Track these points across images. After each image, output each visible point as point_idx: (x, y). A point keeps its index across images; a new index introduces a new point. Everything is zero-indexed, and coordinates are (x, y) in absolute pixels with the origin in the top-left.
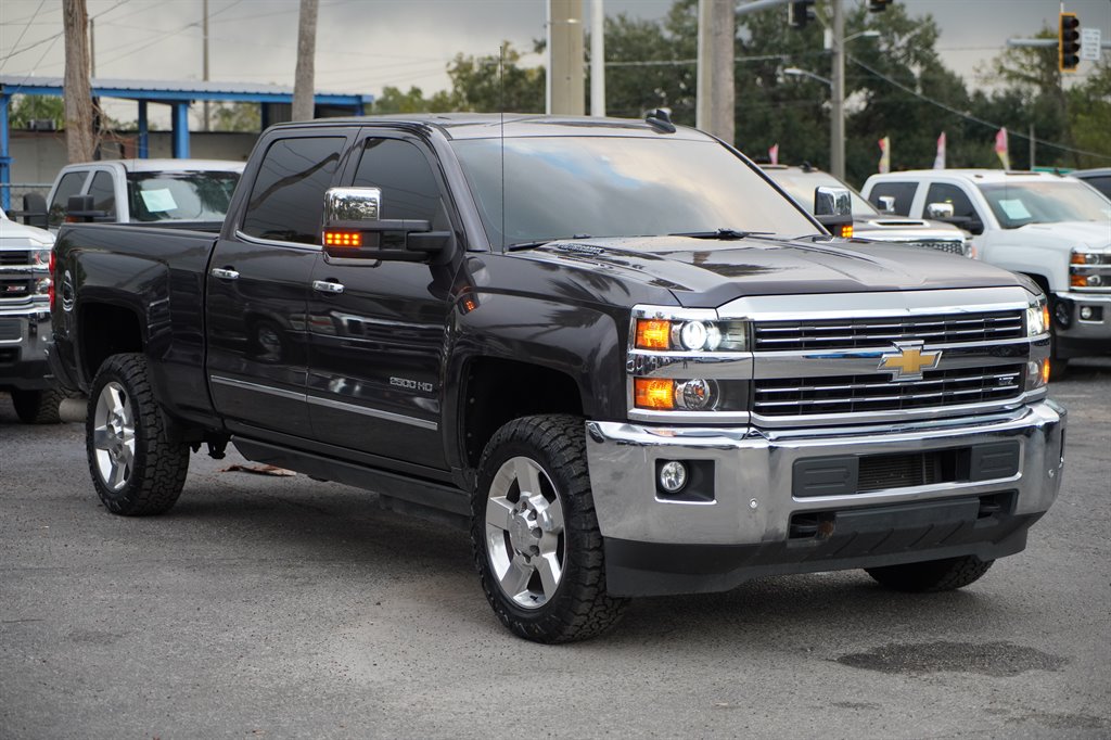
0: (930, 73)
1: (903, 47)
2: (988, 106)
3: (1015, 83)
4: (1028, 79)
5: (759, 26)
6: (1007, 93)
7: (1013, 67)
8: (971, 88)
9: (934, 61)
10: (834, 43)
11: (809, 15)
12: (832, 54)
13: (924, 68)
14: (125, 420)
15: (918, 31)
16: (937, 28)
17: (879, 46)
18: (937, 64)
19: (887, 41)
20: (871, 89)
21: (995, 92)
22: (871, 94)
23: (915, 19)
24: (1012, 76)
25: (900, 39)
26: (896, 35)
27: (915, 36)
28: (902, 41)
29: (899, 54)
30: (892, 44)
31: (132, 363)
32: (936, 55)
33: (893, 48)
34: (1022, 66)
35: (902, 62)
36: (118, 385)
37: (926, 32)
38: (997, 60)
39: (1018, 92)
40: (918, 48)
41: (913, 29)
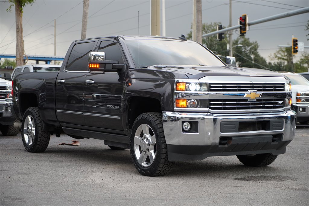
0: (256, 57)
1: (249, 50)
2: (272, 66)
3: (280, 60)
4: (283, 59)
5: (209, 44)
6: (278, 63)
7: (279, 56)
8: (268, 61)
9: (257, 54)
10: (230, 48)
12: (229, 51)
13: (255, 56)
14: (32, 126)
15: (253, 46)
16: (258, 45)
17: (242, 50)
18: (258, 55)
19: (244, 48)
20: (240, 61)
21: (274, 63)
22: (240, 63)
23: (252, 42)
24: (279, 58)
25: (248, 48)
26: (247, 47)
27: (252, 47)
28: (249, 48)
29: (248, 52)
30: (246, 49)
31: (35, 109)
32: (258, 52)
33: (246, 50)
34: (282, 55)
35: (248, 54)
36: (31, 116)
37: (255, 46)
38: (275, 54)
39: (281, 63)
40: (253, 50)
41: (251, 45)
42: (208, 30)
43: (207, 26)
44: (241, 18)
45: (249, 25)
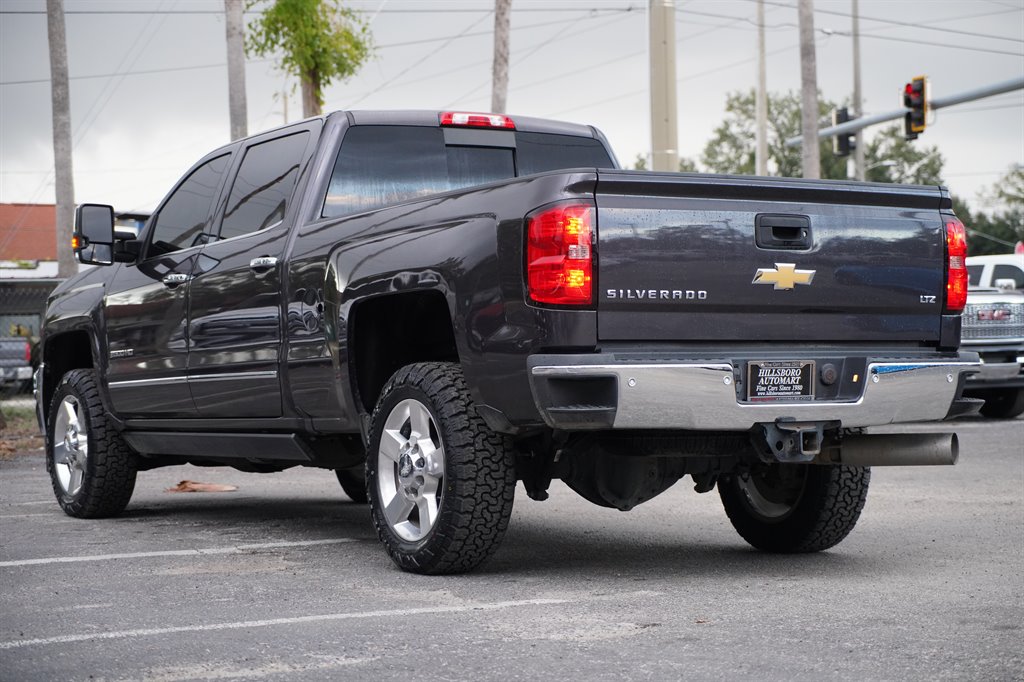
1: (912, 175)
2: (990, 226)
3: (1014, 206)
6: (1007, 214)
7: (1011, 191)
8: (974, 210)
10: (857, 172)
11: (852, 145)
15: (925, 161)
16: (942, 158)
17: (891, 174)
19: (898, 171)
21: (995, 214)
23: (923, 151)
24: (1011, 199)
25: (910, 167)
26: (906, 165)
27: (924, 165)
28: (911, 170)
29: (909, 181)
30: (902, 173)
32: (942, 182)
33: (903, 177)
34: (1020, 190)
37: (932, 162)
38: (997, 186)
39: (1016, 213)
40: (925, 175)
41: (921, 159)
42: (780, 113)
43: (776, 104)
44: (908, 86)
45: (935, 106)
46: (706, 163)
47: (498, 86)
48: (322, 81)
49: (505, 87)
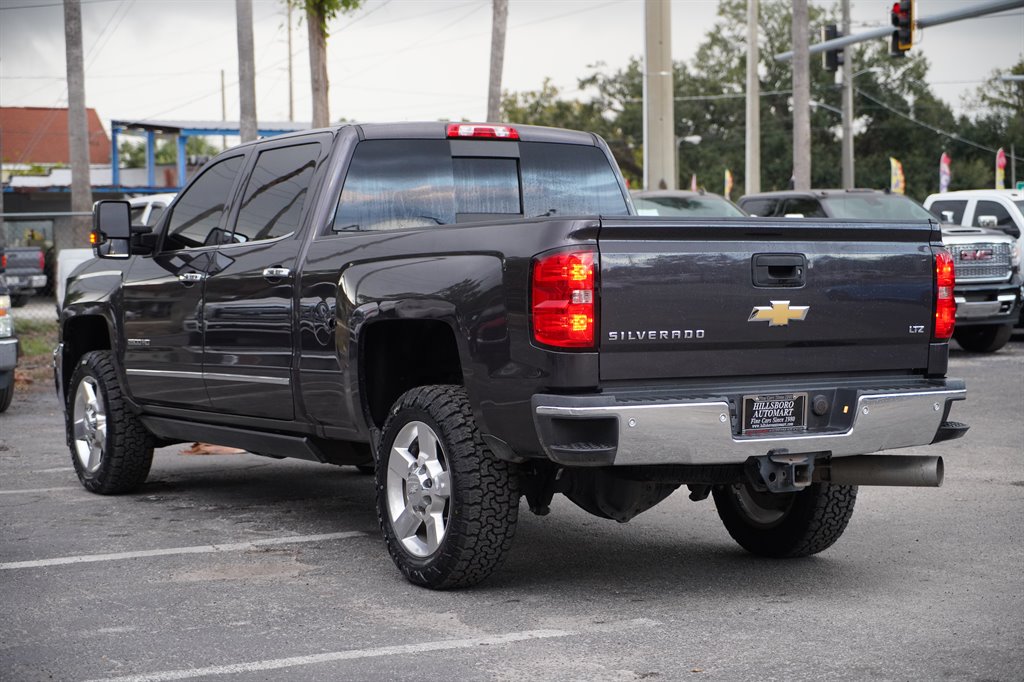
0: (922, 102)
1: (898, 79)
2: (972, 128)
3: (995, 109)
4: (1006, 105)
5: (772, 62)
6: (988, 117)
7: (993, 94)
8: (957, 114)
9: (925, 91)
10: (844, 78)
12: (843, 87)
13: (916, 98)
15: (911, 64)
16: (928, 62)
17: (877, 79)
18: (928, 93)
19: (884, 74)
20: (870, 116)
21: (978, 117)
22: (871, 120)
24: (993, 103)
25: (896, 70)
26: (892, 69)
27: (908, 69)
28: (897, 74)
29: (895, 85)
30: (888, 76)
32: (927, 85)
33: (889, 80)
34: (1002, 94)
35: (897, 91)
37: (918, 66)
38: (979, 89)
39: (998, 116)
40: (911, 80)
41: (908, 63)
42: (769, 18)
43: (767, 8)
44: (896, 5)
45: (922, 25)
46: (700, 67)
47: (499, 20)
48: (327, 15)
49: (504, 21)
